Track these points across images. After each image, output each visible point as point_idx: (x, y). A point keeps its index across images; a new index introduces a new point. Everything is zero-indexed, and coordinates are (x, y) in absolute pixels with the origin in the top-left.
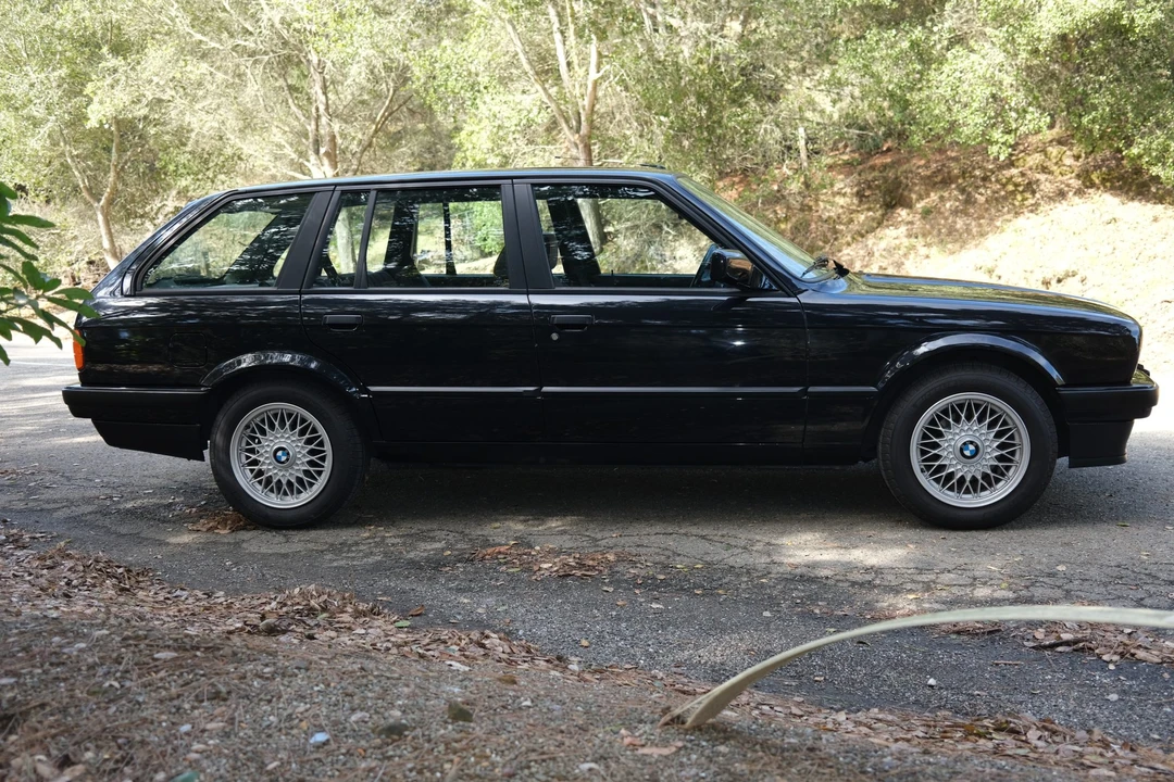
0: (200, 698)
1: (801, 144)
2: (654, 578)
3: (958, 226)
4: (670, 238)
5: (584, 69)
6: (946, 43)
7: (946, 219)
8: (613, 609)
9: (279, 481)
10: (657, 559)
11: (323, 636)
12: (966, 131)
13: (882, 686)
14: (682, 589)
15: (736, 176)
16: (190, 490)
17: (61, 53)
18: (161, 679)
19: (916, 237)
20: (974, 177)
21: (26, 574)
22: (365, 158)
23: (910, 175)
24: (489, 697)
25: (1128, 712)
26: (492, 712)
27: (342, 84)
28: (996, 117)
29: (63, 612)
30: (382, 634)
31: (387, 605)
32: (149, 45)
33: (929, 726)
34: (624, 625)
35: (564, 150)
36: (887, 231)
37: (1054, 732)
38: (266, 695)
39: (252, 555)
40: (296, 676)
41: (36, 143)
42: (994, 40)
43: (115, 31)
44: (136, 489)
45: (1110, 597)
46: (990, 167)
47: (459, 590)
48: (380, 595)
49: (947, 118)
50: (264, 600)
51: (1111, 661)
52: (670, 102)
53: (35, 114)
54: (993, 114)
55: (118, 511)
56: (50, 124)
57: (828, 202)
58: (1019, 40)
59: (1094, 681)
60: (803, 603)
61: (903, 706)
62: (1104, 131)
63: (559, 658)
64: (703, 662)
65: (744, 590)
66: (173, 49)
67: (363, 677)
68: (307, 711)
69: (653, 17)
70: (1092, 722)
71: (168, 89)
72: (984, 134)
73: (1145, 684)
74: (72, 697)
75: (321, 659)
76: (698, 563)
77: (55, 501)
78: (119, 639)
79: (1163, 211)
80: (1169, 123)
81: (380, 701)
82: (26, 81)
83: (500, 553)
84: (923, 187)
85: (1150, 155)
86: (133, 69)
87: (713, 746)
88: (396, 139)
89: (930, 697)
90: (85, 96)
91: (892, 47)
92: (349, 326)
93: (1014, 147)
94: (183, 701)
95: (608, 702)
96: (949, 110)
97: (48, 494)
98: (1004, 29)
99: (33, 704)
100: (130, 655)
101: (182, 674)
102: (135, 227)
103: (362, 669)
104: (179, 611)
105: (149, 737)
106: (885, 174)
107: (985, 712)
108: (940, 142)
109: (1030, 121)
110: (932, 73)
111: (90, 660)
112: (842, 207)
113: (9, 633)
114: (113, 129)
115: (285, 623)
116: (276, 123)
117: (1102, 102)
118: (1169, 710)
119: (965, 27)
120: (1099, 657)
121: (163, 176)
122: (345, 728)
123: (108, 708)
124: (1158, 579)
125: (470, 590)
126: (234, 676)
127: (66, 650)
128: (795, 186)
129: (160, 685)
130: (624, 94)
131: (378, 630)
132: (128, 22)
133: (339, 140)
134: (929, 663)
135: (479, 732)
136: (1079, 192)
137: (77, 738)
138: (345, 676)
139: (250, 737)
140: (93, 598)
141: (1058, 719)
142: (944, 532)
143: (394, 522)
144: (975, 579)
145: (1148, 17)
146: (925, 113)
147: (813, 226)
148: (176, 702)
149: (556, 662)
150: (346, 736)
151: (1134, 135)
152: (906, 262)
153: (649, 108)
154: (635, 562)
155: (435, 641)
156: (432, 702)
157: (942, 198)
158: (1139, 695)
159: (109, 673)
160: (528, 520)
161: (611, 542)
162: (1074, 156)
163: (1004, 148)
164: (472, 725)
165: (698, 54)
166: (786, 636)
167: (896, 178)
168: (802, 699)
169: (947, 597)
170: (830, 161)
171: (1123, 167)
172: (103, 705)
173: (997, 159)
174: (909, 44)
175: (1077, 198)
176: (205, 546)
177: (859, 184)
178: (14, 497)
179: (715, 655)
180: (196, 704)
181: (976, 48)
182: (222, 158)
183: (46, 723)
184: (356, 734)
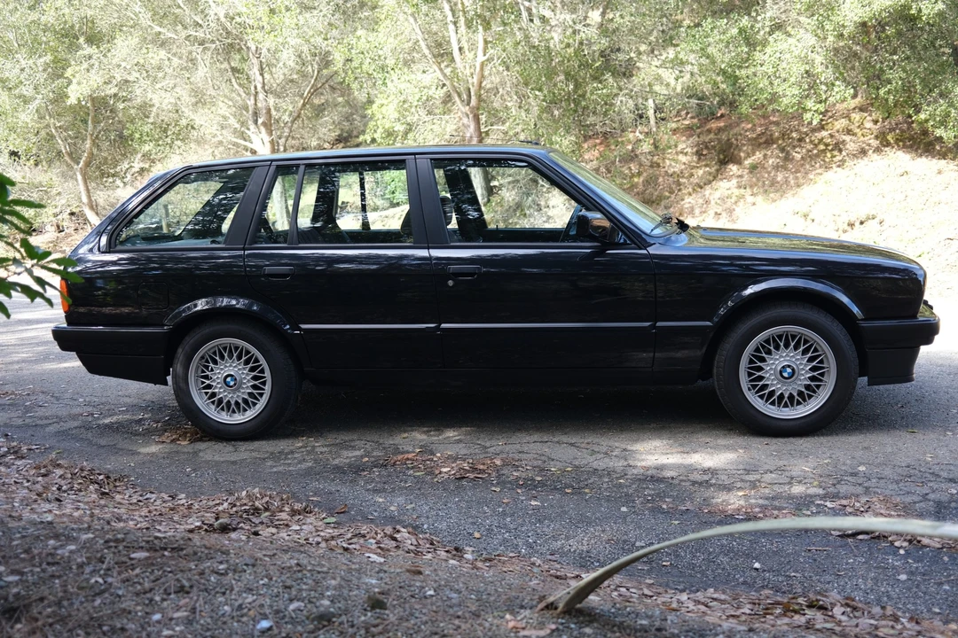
0: (168, 591)
1: (651, 113)
2: (533, 480)
3: (779, 179)
4: (545, 190)
5: (473, 52)
6: (767, 29)
7: (769, 173)
8: (500, 506)
9: (229, 401)
10: (536, 463)
11: (266, 532)
12: (785, 101)
13: (717, 569)
14: (555, 489)
15: (598, 138)
16: (155, 408)
17: (46, 44)
18: (137, 576)
19: (745, 188)
20: (792, 138)
21: (25, 481)
22: (295, 126)
23: (739, 137)
24: (400, 587)
25: (915, 590)
26: (402, 600)
27: (276, 66)
28: (809, 89)
29: (56, 515)
30: (314, 529)
31: (317, 504)
32: (118, 37)
33: (754, 604)
34: (508, 519)
35: (457, 119)
36: (721, 183)
37: (855, 609)
38: (221, 588)
39: (207, 462)
40: (245, 571)
41: (26, 117)
42: (807, 27)
43: (90, 25)
44: (113, 407)
45: (901, 492)
46: (805, 130)
47: (376, 491)
48: (312, 496)
49: (770, 91)
50: (218, 502)
51: (901, 547)
52: (544, 79)
53: (25, 93)
54: (807, 87)
55: (99, 426)
56: (37, 102)
57: (672, 160)
58: (827, 27)
59: (888, 564)
60: (653, 500)
61: (734, 586)
62: (898, 101)
63: (457, 549)
64: (572, 550)
65: (606, 489)
66: (138, 39)
67: (299, 571)
68: (254, 601)
69: (529, 10)
70: (885, 599)
71: (133, 73)
72: (800, 103)
73: (928, 566)
74: (65, 591)
75: (265, 555)
76: (568, 467)
77: (47, 418)
78: (102, 542)
79: (946, 165)
80: (950, 94)
81: (313, 592)
82: (18, 66)
83: (408, 459)
84: (750, 147)
85: (935, 120)
86: (105, 56)
87: (580, 628)
88: (320, 111)
89: (755, 578)
90: (66, 78)
91: (724, 33)
92: (284, 275)
93: (824, 114)
94: (155, 594)
95: (496, 590)
96: (771, 83)
97: (41, 412)
98: (815, 18)
99: (34, 597)
100: (112, 555)
101: (153, 570)
102: (107, 184)
103: (298, 565)
104: (149, 512)
105: (127, 624)
106: (719, 137)
107: (800, 590)
108: (764, 110)
109: (837, 93)
110: (757, 53)
111: (79, 560)
112: (685, 164)
113: (13, 537)
114: (88, 105)
115: (235, 522)
116: (222, 99)
117: (896, 76)
118: (948, 588)
119: (783, 16)
120: (892, 543)
121: (130, 143)
122: (285, 616)
123: (93, 601)
124: (940, 477)
125: (384, 490)
126: (195, 572)
127: (59, 552)
128: (646, 147)
129: (135, 580)
130: (505, 73)
131: (310, 526)
132: (100, 17)
133: (274, 113)
134: (755, 549)
135: (392, 618)
136: (877, 150)
137: (70, 625)
138: (284, 571)
139: (209, 624)
140: (79, 501)
141: (858, 596)
142: (767, 439)
143: (322, 434)
144: (792, 478)
145: (933, 8)
146: (751, 86)
147: (661, 179)
148: (148, 595)
149: (454, 552)
150: (286, 623)
151: (921, 104)
152: (736, 209)
153: (526, 84)
154: (518, 467)
155: (356, 536)
156: (354, 593)
157: (765, 156)
158: (924, 575)
159: (94, 571)
160: (431, 431)
161: (498, 449)
162: (873, 120)
163: (816, 115)
164: (387, 612)
165: (566, 40)
166: (640, 528)
167: (728, 140)
168: (652, 581)
169: (769, 494)
170: (674, 125)
171: (913, 129)
172: (90, 598)
173: (810, 123)
174: (737, 31)
175: (875, 155)
176: (169, 456)
177: (698, 145)
178: (13, 415)
179: (582, 545)
180: (165, 596)
181: (792, 33)
182: (178, 128)
183: (45, 613)
184: (293, 621)
